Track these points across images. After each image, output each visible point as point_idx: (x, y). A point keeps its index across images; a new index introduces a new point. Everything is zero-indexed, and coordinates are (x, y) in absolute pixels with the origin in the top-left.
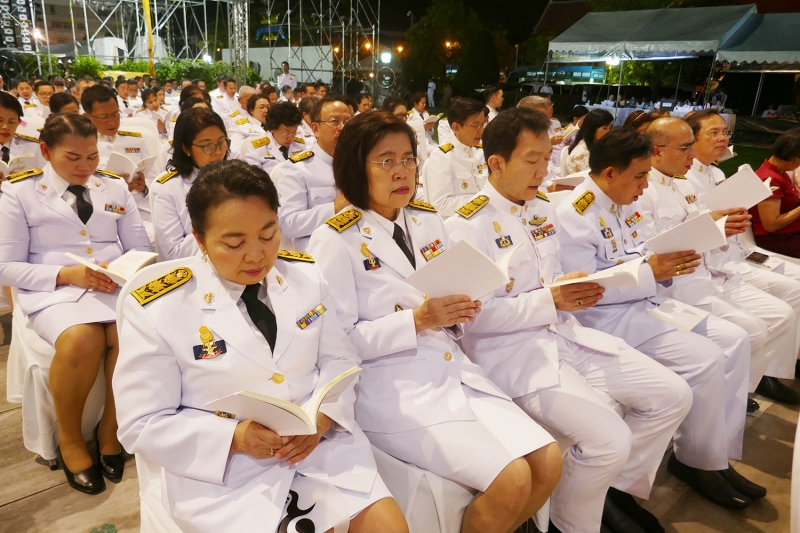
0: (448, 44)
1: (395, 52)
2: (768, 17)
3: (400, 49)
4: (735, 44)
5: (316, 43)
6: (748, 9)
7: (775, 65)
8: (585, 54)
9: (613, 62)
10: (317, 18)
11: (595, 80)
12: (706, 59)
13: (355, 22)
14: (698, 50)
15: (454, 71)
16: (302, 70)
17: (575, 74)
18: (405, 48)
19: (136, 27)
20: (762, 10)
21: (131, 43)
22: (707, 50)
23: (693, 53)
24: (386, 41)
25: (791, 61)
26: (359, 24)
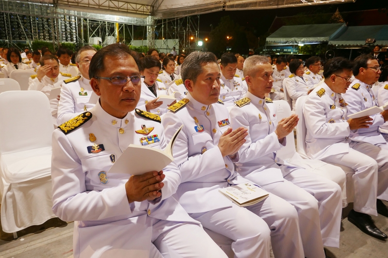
0: (228, 37)
1: (204, 41)
2: (350, 27)
3: (206, 40)
4: (336, 38)
5: (174, 38)
6: (342, 25)
7: (350, 46)
8: (280, 43)
9: (301, 45)
10: (174, 28)
11: (294, 53)
12: (324, 44)
13: (189, 30)
14: (322, 40)
15: (230, 49)
16: (167, 49)
17: (285, 50)
18: (209, 39)
19: (106, 33)
20: (348, 25)
21: (103, 39)
22: (325, 41)
23: (320, 42)
24: (201, 37)
25: (355, 45)
26: (191, 31)
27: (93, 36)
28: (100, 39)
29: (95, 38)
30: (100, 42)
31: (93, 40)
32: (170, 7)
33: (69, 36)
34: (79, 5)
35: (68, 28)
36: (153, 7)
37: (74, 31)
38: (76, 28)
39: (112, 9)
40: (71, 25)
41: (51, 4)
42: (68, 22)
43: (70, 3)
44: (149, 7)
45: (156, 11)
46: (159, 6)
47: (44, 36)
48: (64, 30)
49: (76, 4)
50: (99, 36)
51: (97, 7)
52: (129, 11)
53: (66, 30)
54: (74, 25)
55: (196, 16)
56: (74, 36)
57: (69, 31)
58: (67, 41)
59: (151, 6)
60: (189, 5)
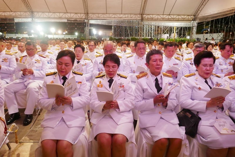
10: (218, 26)
19: (172, 31)
21: (170, 35)
27: (164, 34)
28: (168, 35)
29: (165, 34)
30: (168, 37)
31: (164, 35)
32: (203, 15)
33: (150, 34)
34: (153, 19)
35: (150, 30)
36: (195, 16)
37: (153, 32)
38: (154, 30)
39: (170, 19)
40: (151, 28)
41: (140, 20)
42: (150, 28)
43: (148, 19)
44: (192, 16)
45: (197, 18)
46: (198, 15)
47: (138, 35)
48: (148, 32)
49: (152, 19)
50: (168, 34)
51: (162, 19)
52: (179, 20)
53: (149, 31)
54: (153, 29)
55: (218, 19)
56: (152, 34)
57: (150, 32)
58: (148, 37)
59: (193, 15)
60: (214, 13)
